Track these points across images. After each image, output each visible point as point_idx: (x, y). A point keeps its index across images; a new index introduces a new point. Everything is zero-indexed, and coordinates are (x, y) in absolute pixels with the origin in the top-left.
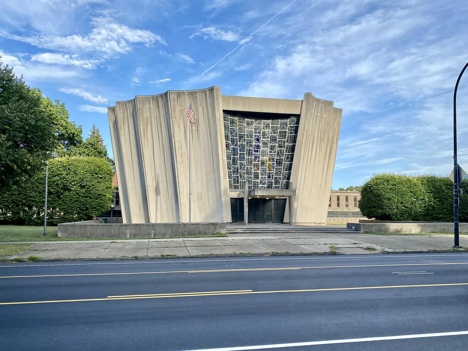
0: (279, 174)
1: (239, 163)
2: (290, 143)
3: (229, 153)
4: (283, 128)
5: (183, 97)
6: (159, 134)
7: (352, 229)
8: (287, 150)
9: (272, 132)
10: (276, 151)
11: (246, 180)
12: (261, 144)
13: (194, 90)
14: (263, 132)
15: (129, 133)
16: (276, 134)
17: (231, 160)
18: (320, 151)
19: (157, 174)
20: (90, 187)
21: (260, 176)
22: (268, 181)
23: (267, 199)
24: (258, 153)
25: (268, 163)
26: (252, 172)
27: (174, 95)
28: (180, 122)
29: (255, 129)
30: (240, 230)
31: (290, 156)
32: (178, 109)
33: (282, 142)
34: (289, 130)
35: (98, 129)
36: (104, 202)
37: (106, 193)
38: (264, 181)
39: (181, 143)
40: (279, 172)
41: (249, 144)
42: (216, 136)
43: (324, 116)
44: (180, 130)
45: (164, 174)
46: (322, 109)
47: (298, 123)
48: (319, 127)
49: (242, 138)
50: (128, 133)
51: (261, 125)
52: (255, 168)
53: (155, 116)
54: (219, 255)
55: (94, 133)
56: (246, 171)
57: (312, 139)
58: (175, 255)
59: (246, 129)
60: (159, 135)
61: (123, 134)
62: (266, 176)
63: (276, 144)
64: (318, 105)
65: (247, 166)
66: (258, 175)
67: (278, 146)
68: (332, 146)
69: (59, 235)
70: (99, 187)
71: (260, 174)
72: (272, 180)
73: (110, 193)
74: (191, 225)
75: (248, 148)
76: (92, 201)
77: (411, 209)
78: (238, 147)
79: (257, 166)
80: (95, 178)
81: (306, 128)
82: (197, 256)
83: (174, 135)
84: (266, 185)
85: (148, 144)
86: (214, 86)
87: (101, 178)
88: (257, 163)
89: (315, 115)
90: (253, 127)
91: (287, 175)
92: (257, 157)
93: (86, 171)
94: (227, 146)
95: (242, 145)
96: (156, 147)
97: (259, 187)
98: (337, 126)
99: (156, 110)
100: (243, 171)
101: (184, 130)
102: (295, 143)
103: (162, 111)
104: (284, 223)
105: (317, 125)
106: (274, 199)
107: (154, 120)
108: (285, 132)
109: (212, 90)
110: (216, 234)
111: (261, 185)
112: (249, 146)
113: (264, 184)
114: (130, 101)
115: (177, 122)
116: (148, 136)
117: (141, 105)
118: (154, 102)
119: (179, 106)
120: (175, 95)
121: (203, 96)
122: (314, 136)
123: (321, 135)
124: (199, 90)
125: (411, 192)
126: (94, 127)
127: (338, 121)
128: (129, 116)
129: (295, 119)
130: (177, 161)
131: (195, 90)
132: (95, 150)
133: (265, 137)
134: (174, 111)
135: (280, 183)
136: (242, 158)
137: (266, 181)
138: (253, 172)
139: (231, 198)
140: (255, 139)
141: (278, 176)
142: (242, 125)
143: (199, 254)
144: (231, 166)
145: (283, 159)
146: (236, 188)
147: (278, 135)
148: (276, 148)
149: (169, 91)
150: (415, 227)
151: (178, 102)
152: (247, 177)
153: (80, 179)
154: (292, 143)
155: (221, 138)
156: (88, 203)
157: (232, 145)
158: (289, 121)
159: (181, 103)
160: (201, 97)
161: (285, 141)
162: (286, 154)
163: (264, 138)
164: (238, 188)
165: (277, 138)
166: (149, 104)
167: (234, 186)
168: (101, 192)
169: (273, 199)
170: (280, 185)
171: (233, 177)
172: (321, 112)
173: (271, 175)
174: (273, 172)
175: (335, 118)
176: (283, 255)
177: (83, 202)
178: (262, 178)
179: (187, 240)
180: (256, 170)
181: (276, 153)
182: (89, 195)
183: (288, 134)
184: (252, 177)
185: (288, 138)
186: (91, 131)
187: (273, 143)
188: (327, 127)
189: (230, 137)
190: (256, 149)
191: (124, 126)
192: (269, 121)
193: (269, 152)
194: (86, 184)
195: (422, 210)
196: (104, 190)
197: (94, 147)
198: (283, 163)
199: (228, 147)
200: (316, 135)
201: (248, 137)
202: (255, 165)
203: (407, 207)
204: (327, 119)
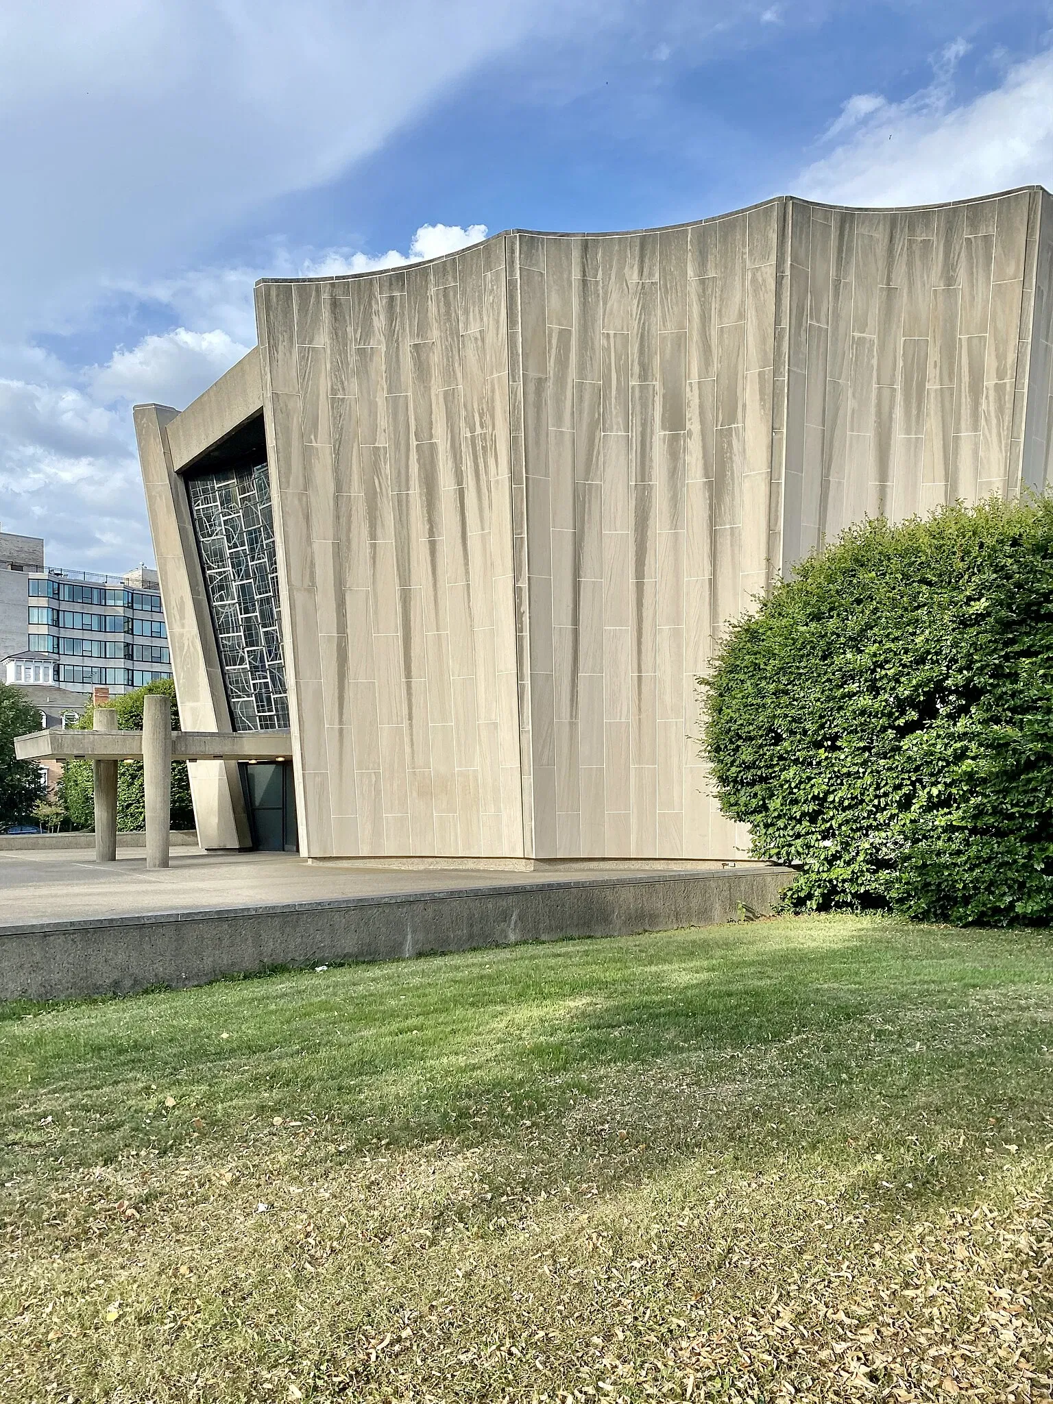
1: (263, 635)
3: (232, 609)
17: (240, 632)
48: (449, 397)
49: (257, 542)
56: (282, 661)
59: (259, 509)
68: (725, 435)
75: (274, 575)
78: (252, 580)
98: (751, 314)
100: (277, 662)
105: (437, 389)
112: (274, 566)
123: (473, 430)
136: (267, 616)
144: (244, 653)
157: (236, 577)
171: (254, 691)
175: (711, 274)
188: (495, 375)
189: (228, 551)
204: (490, 337)
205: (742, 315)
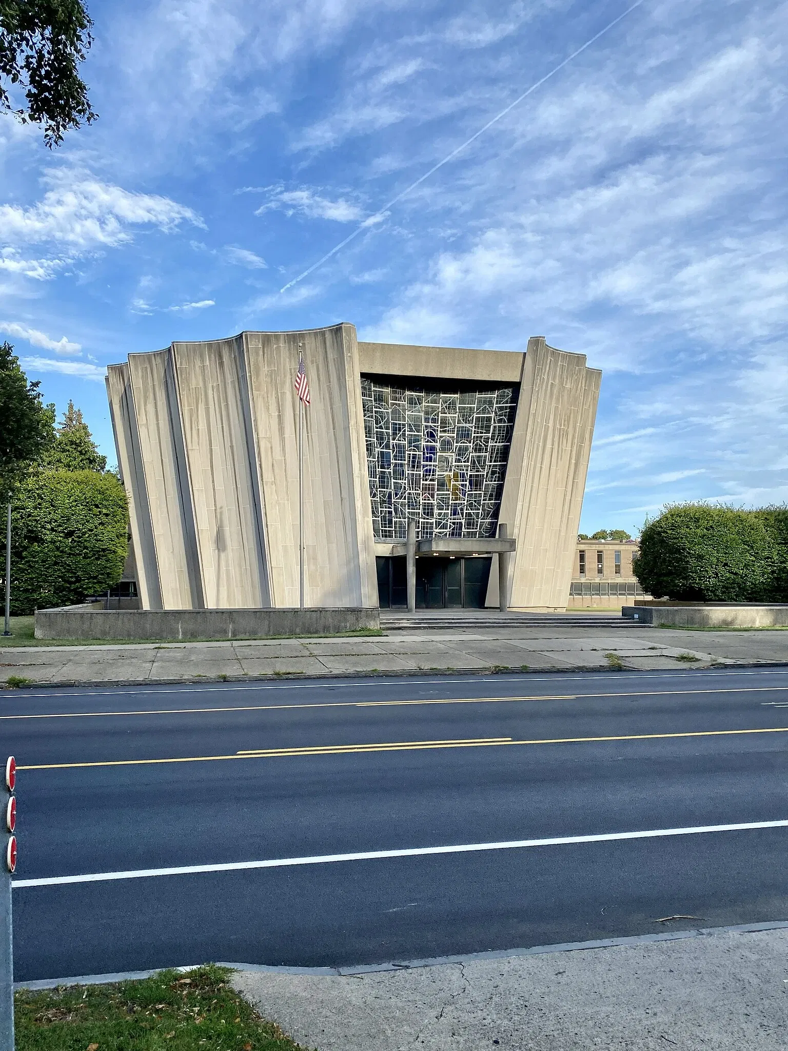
0: (475, 506)
1: (392, 483)
2: (499, 443)
3: (372, 464)
4: (484, 411)
5: (275, 346)
6: (224, 422)
7: (634, 619)
8: (491, 457)
9: (461, 419)
10: (468, 458)
11: (407, 520)
12: (438, 444)
13: (300, 331)
14: (441, 420)
15: (157, 420)
16: (469, 423)
17: (376, 478)
18: (559, 458)
19: (218, 507)
20: (84, 534)
21: (436, 511)
22: (452, 521)
23: (451, 558)
24: (432, 463)
25: (452, 483)
26: (419, 502)
27: (257, 341)
28: (269, 399)
29: (427, 413)
30: (408, 623)
31: (497, 470)
32: (265, 370)
33: (482, 440)
34: (496, 416)
35: (79, 411)
36: (114, 565)
37: (116, 547)
38: (445, 521)
39: (271, 443)
40: (475, 501)
41: (413, 444)
42: (347, 429)
43: (568, 386)
44: (270, 415)
45: (234, 507)
46: (562, 372)
47: (515, 399)
48: (556, 408)
49: (400, 430)
50: (155, 420)
51: (439, 404)
52: (425, 493)
53: (215, 385)
54: (390, 672)
55: (71, 420)
56: (407, 501)
57: (543, 434)
58: (302, 673)
59: (407, 413)
60: (222, 424)
61: (145, 422)
62: (449, 511)
63: (468, 444)
64: (556, 362)
65: (410, 490)
66: (432, 509)
67: (473, 448)
68: (581, 447)
69: (38, 633)
70: (103, 534)
71: (435, 506)
72: (460, 519)
73: (123, 547)
74: (308, 613)
75: (412, 453)
76: (88, 564)
77: (745, 577)
78: (391, 451)
79: (429, 490)
80: (94, 515)
81: (532, 411)
82: (347, 675)
83: (256, 425)
84: (448, 530)
85: (200, 444)
86: (342, 324)
87: (107, 515)
88: (429, 485)
89: (550, 384)
90: (422, 408)
91: (491, 509)
92: (430, 470)
93: (76, 501)
94: (369, 448)
95: (399, 446)
96: (216, 449)
97: (434, 533)
98: (591, 407)
99: (217, 372)
100: (401, 500)
101: (277, 414)
102: (510, 440)
103: (229, 374)
104: (487, 608)
105: (554, 405)
106: (465, 559)
107: (213, 394)
108: (489, 419)
109: (337, 330)
110: (360, 631)
111: (438, 530)
112: (413, 448)
113: (444, 527)
114: (160, 354)
115: (264, 398)
116: (200, 428)
117: (184, 362)
118: (213, 356)
119: (268, 365)
120: (259, 342)
121: (319, 344)
122: (547, 427)
123: (561, 426)
124: (309, 330)
125: (745, 543)
126: (71, 407)
127: (594, 396)
128: (156, 383)
129: (509, 392)
130: (264, 480)
131: (303, 331)
132: (83, 456)
133: (447, 428)
134: (258, 375)
135: (477, 525)
136: (400, 474)
137: (449, 521)
138: (421, 503)
139: (377, 557)
140: (425, 433)
141: (474, 511)
142: (399, 405)
143: (348, 671)
144: (377, 491)
145: (484, 475)
146: (386, 536)
147: (474, 424)
148: (468, 452)
149: (246, 332)
150: (761, 613)
151: (265, 355)
152: (409, 512)
153: (62, 517)
154: (502, 442)
155: (358, 433)
156: (80, 568)
157: (378, 446)
158: (496, 396)
159: (271, 357)
160: (313, 345)
161: (488, 438)
162: (490, 466)
163: (445, 431)
164: (391, 536)
165: (472, 431)
166: (203, 361)
167: (382, 532)
168: (107, 544)
169: (463, 558)
170: (477, 529)
171: (381, 514)
172: (561, 377)
173: (458, 508)
174: (464, 502)
175: (586, 388)
176: (517, 673)
177: (69, 565)
178: (440, 514)
179: (310, 644)
180: (428, 497)
181: (469, 464)
182: (82, 551)
183: (495, 423)
184: (419, 512)
185: (494, 430)
186: (64, 414)
187: (464, 443)
188: (572, 408)
189: (375, 430)
190: (428, 455)
191: (145, 405)
192: (456, 396)
193: (454, 461)
194: (75, 528)
195: (766, 579)
196: (114, 541)
197: (79, 449)
198: (484, 483)
199: (371, 451)
200: (551, 425)
201: (411, 430)
202: (426, 488)
203: (736, 574)
204: (573, 391)
205: (589, 406)
